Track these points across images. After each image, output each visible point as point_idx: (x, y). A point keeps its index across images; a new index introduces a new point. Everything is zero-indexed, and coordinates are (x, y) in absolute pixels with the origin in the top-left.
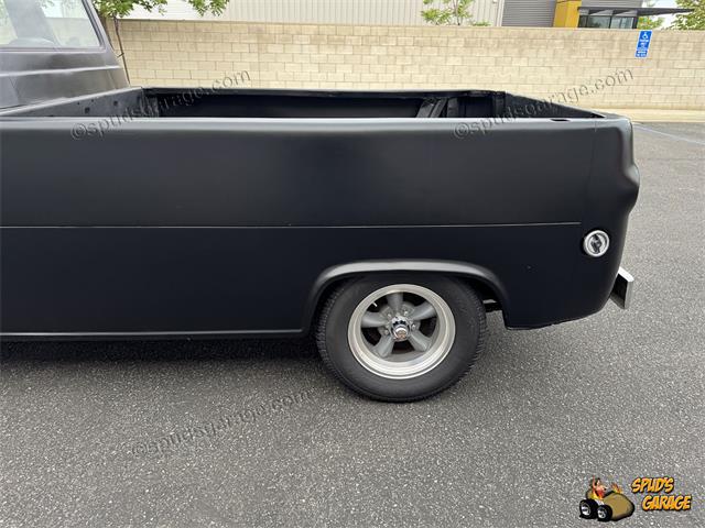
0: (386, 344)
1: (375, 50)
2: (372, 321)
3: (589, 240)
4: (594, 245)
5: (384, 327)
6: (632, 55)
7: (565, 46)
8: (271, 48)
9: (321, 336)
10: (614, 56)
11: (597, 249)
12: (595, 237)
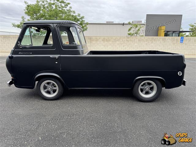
0: (144, 92)
1: (117, 42)
2: (142, 88)
3: (179, 73)
4: (179, 74)
5: (144, 89)
6: (179, 42)
7: (163, 40)
8: (93, 42)
9: (134, 89)
10: (175, 43)
11: (180, 75)
12: (180, 72)
